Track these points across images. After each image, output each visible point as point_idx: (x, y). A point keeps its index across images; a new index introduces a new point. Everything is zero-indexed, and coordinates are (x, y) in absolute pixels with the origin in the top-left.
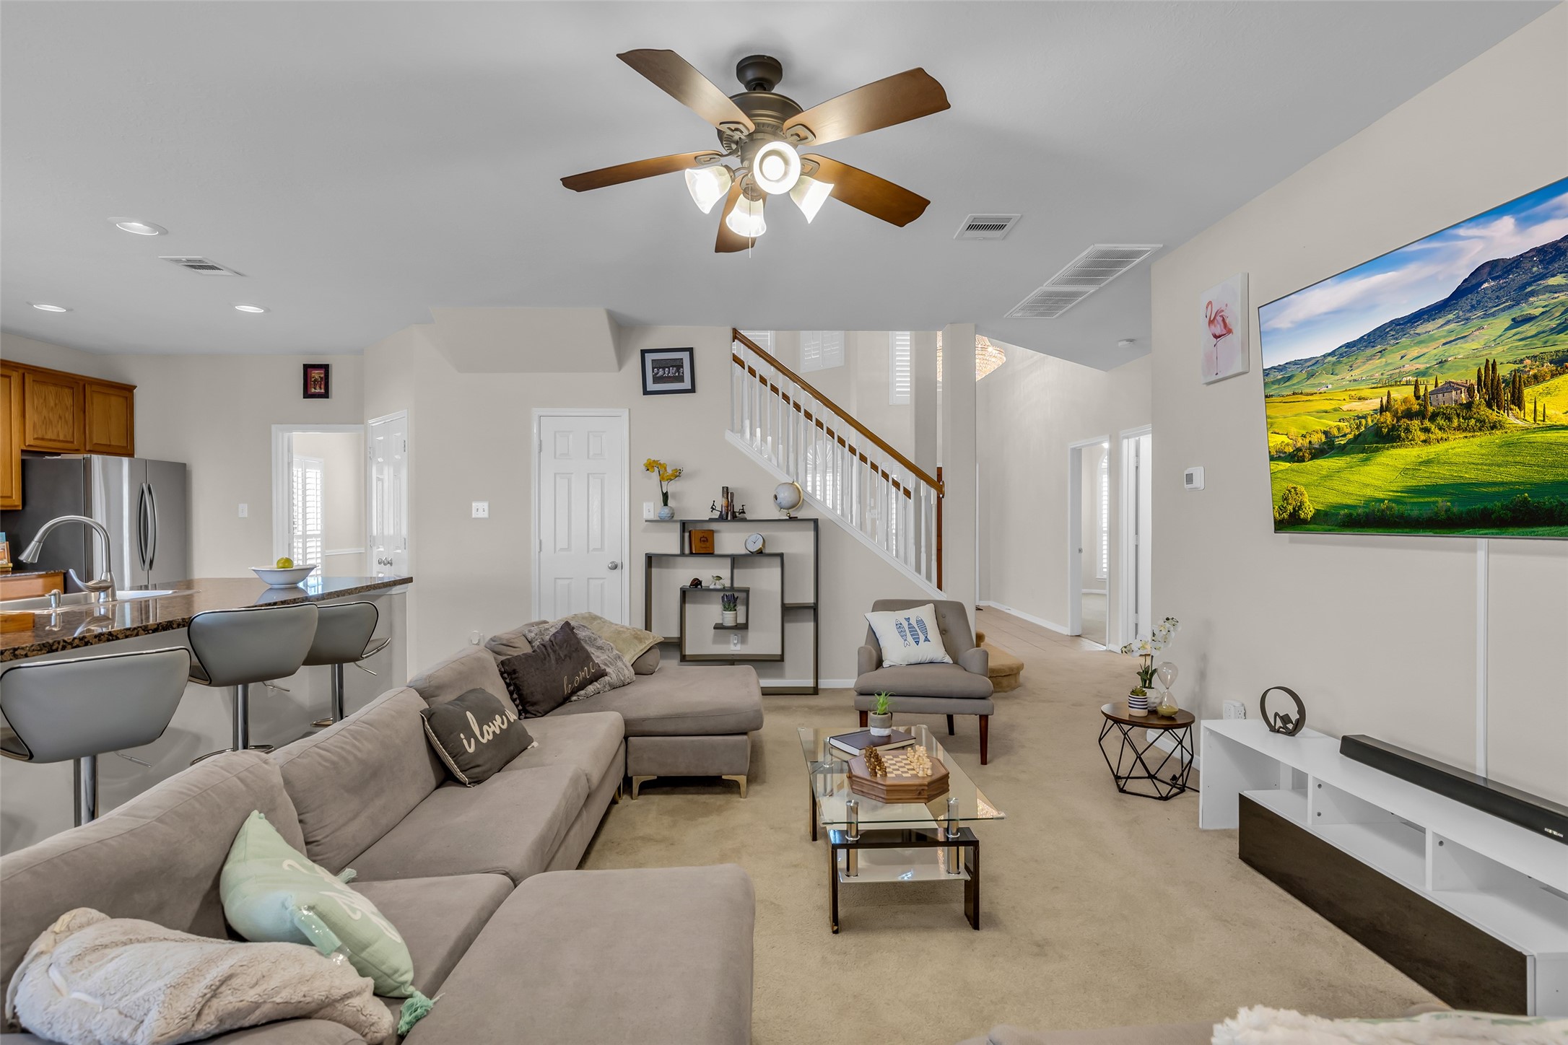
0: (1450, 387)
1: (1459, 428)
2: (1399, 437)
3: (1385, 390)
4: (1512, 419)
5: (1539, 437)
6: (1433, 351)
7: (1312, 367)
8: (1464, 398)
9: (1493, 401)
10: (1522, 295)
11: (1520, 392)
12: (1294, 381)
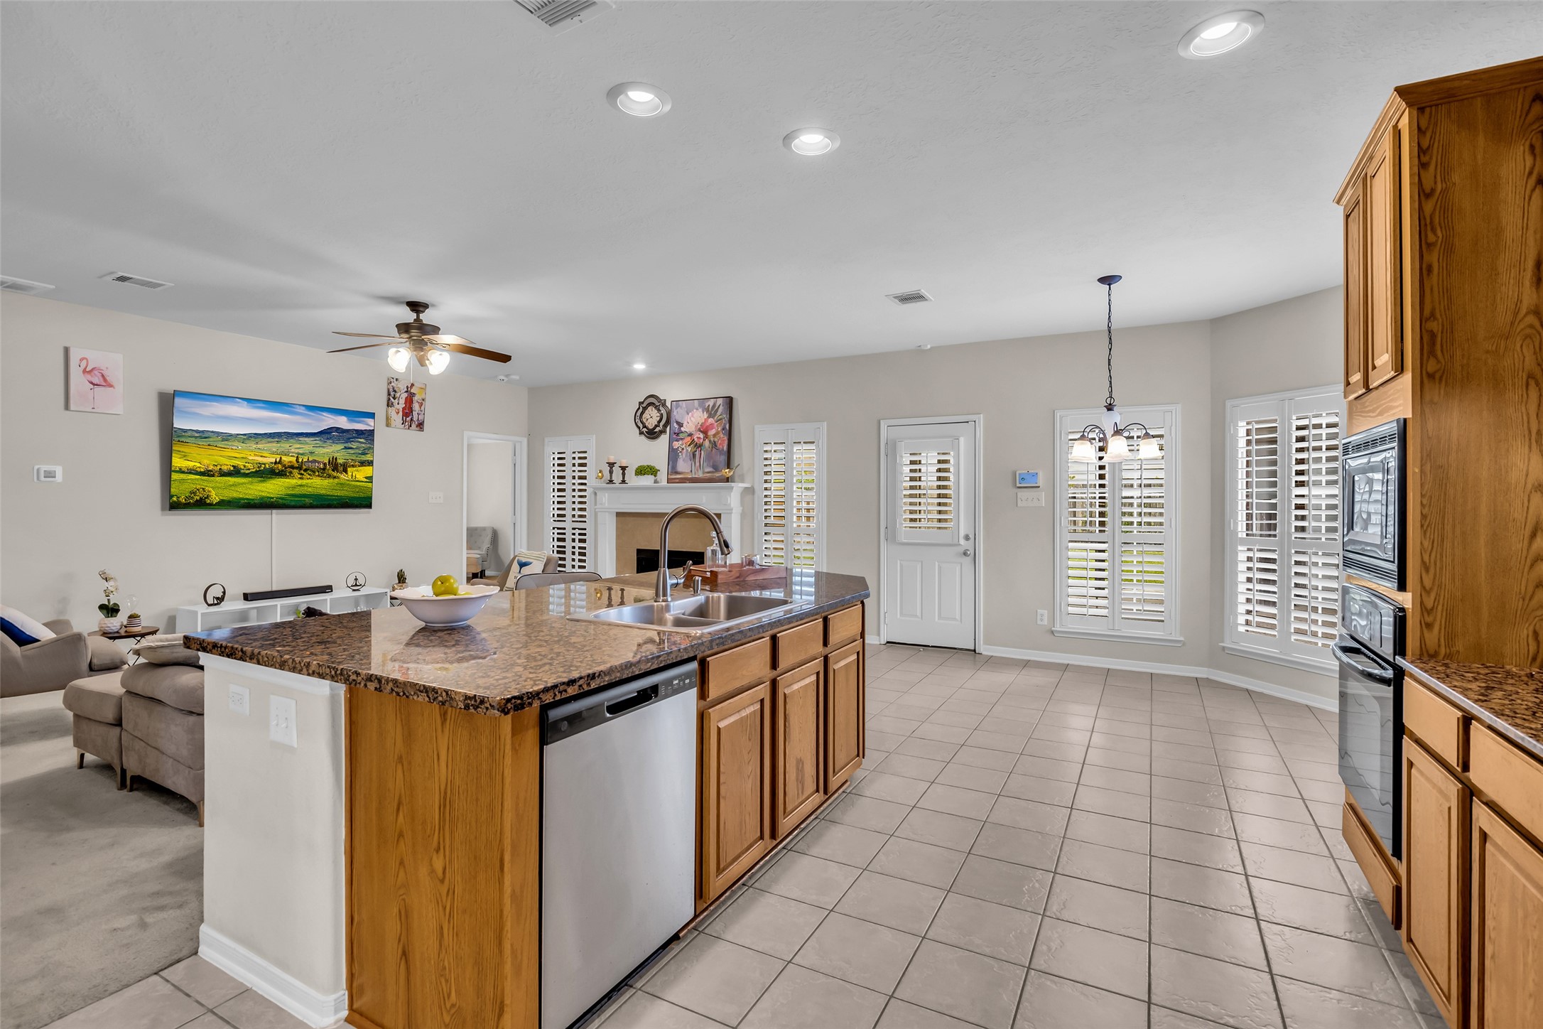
0: (315, 461)
1: (319, 476)
2: (286, 475)
3: (279, 456)
4: (343, 476)
5: (353, 483)
6: (307, 448)
7: (227, 437)
8: (322, 466)
9: (335, 468)
10: (348, 441)
11: (346, 469)
12: (211, 440)
